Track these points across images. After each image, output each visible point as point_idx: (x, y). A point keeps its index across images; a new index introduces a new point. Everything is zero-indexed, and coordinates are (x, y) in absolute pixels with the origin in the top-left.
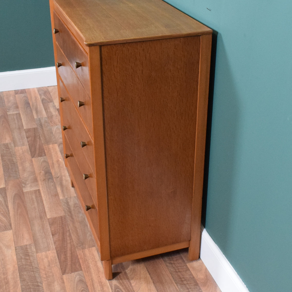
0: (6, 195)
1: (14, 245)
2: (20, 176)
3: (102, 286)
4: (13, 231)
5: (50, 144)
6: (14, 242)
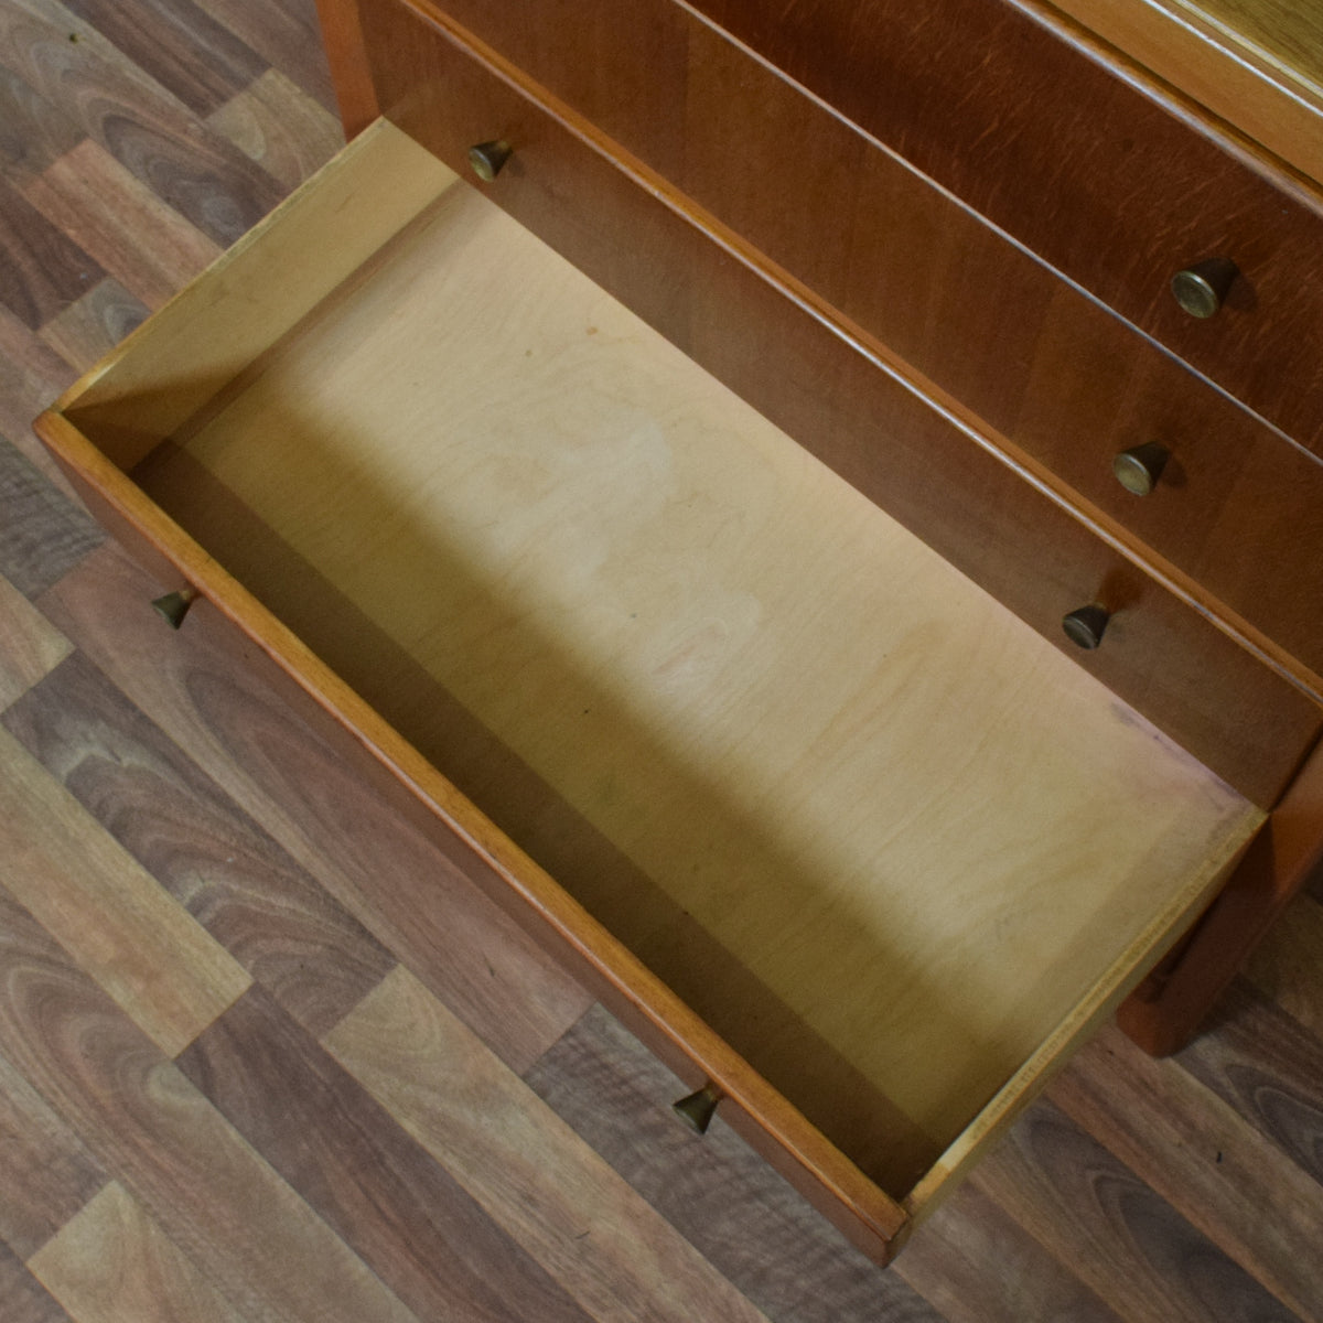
0: (134, 708)
1: (504, 1068)
3: (1172, 1108)
4: (408, 966)
6: (486, 1041)
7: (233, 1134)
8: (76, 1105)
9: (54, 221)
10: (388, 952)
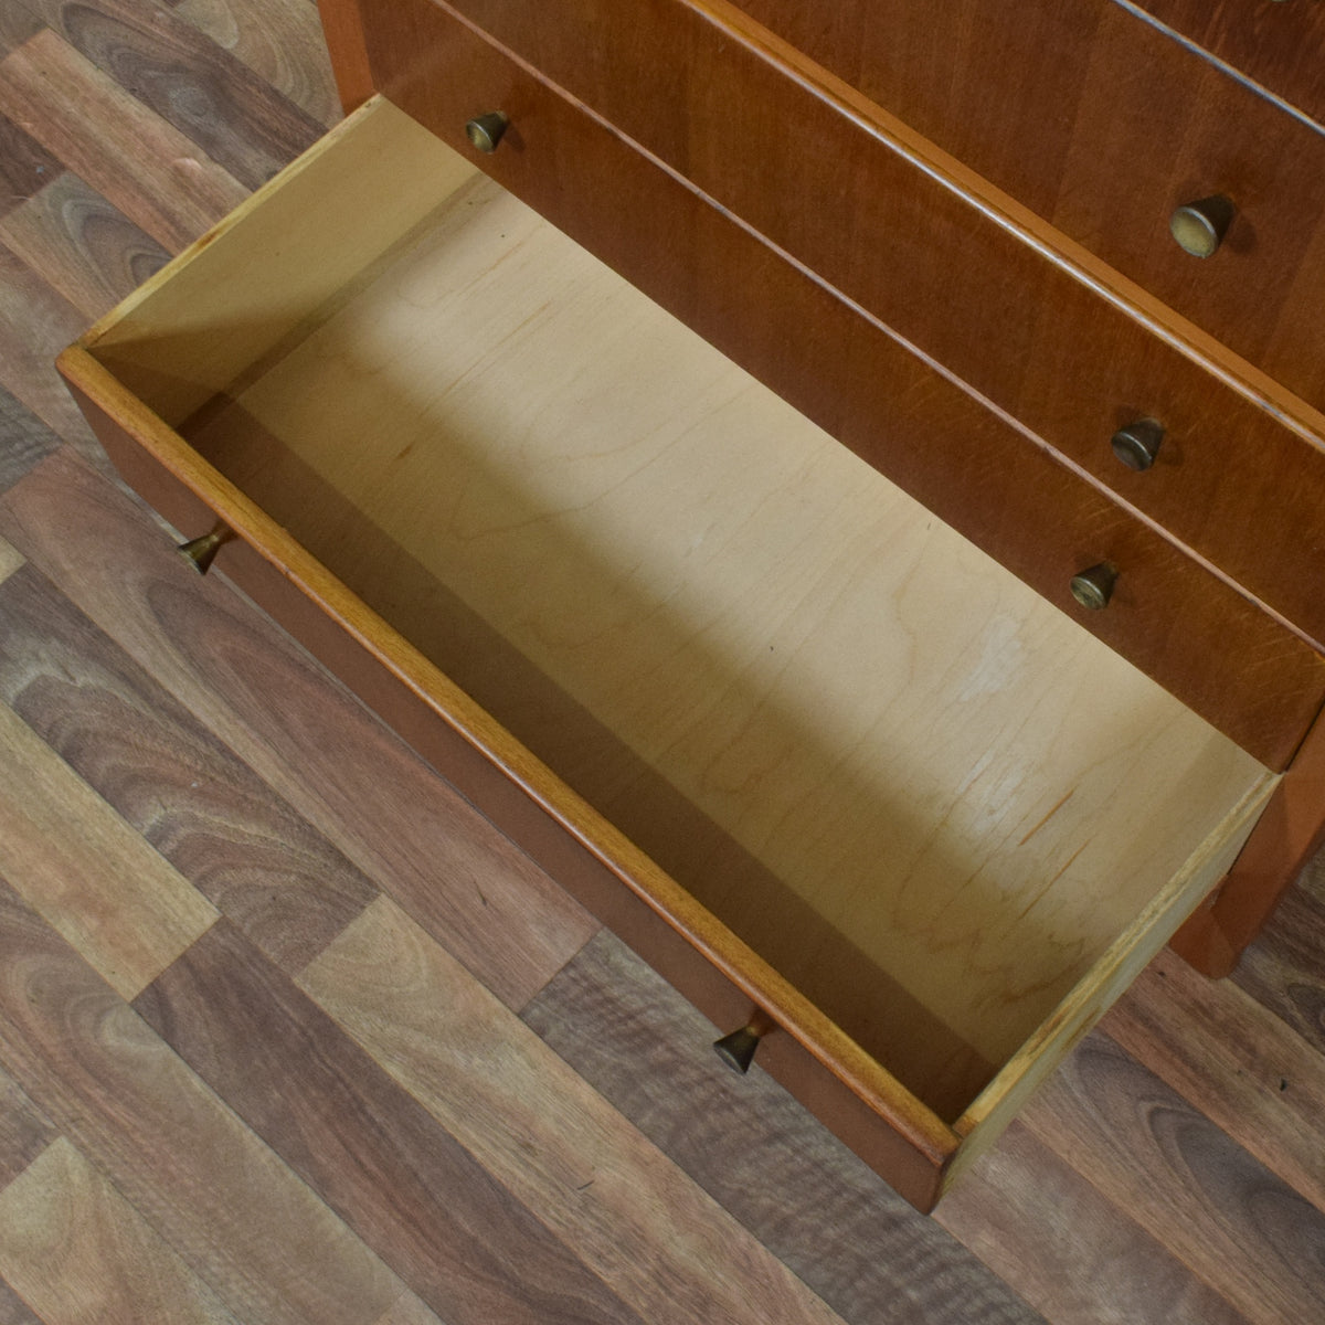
2: (35, 418)
3: (1231, 1034)
5: (8, 53)
6: (478, 976)
7: (196, 1083)
8: (22, 1054)
9: (9, 114)
10: (370, 882)
